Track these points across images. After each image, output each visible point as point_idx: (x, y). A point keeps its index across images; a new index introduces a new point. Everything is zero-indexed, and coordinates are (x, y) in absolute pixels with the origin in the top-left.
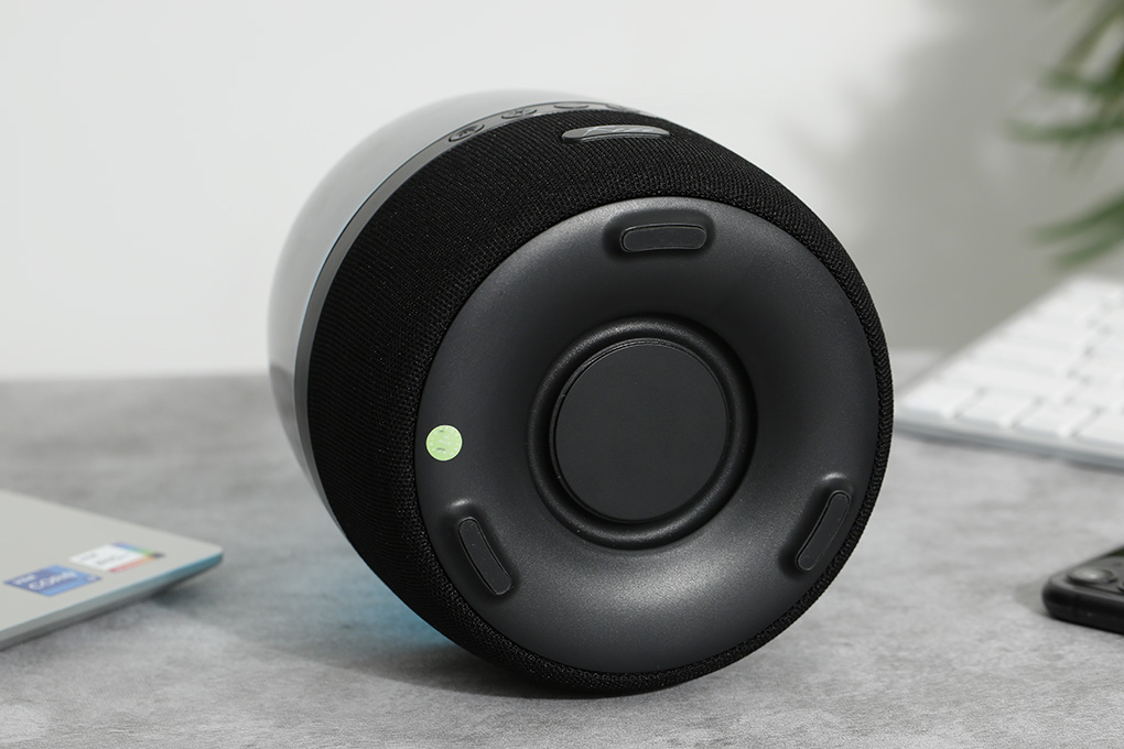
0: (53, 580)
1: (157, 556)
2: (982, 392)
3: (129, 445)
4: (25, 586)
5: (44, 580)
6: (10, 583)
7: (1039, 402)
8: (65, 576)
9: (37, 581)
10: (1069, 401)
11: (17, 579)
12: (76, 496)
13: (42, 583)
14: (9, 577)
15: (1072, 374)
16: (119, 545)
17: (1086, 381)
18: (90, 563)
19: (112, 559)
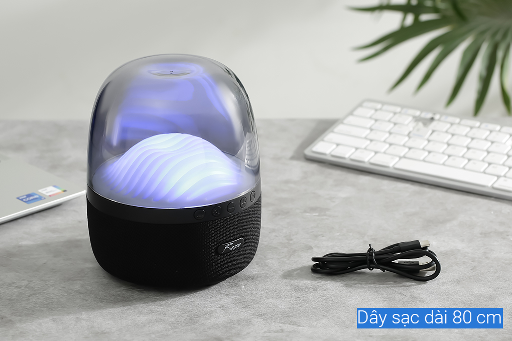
0: (31, 198)
4: (22, 200)
8: (35, 197)
9: (26, 198)
11: (21, 196)
13: (28, 199)
14: (19, 196)
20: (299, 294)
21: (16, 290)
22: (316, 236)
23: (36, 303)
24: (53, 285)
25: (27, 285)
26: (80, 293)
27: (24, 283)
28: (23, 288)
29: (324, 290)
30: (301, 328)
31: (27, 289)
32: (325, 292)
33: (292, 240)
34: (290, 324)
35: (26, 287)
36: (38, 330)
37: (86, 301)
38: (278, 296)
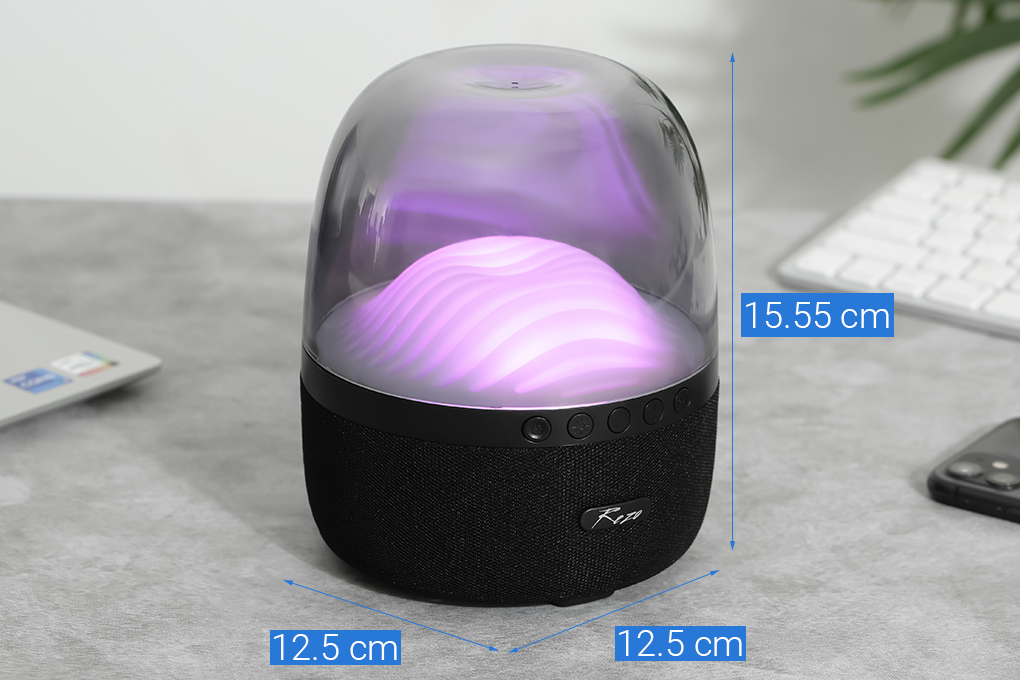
0: (38, 380)
1: (113, 364)
2: (855, 257)
3: (101, 261)
4: (18, 384)
5: (32, 380)
6: (8, 381)
7: (898, 267)
8: (47, 377)
9: (26, 381)
10: (920, 267)
11: (13, 377)
12: (56, 307)
13: (31, 383)
14: (7, 376)
15: (921, 244)
16: (87, 354)
17: (933, 251)
18: (66, 367)
19: (81, 365)
20: (774, 600)
21: (102, 574)
22: (803, 470)
23: (151, 605)
24: (190, 565)
25: (129, 564)
26: (255, 585)
27: (122, 560)
28: (119, 571)
29: (834, 592)
30: (787, 676)
31: (130, 574)
32: (837, 596)
33: (746, 475)
34: (757, 666)
35: (125, 569)
36: (158, 671)
37: (271, 603)
38: (724, 601)
